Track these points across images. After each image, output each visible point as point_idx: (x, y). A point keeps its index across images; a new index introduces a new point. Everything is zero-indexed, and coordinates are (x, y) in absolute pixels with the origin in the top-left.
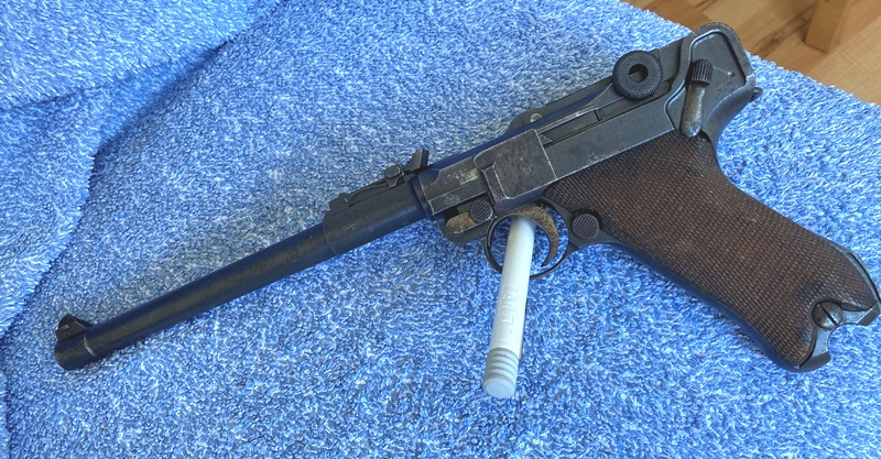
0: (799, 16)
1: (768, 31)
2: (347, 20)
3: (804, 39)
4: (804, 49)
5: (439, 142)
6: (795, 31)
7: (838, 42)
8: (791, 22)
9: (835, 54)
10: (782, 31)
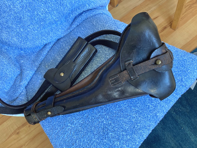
0: (170, 23)
1: (164, 26)
2: (85, 30)
3: (171, 27)
4: (171, 30)
5: (101, 51)
6: (169, 26)
7: (177, 28)
8: (169, 24)
9: (177, 31)
10: (167, 26)
